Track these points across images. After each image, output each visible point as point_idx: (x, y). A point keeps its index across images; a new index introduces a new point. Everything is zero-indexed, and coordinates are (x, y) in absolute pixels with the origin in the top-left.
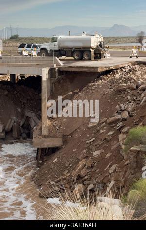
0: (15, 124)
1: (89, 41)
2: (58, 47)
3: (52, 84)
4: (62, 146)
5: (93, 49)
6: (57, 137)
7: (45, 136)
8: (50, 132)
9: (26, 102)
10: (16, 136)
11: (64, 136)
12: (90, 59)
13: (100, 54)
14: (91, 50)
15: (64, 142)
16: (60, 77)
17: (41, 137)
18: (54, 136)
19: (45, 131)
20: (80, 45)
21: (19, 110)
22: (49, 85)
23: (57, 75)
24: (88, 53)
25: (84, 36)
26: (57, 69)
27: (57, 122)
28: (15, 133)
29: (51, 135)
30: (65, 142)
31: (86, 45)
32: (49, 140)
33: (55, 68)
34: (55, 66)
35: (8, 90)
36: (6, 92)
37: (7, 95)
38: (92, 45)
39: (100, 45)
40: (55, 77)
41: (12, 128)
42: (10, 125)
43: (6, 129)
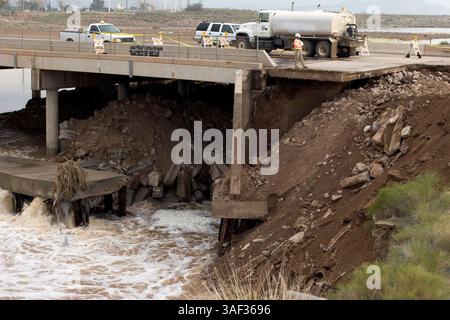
0: (183, 172)
3: (254, 100)
4: (266, 216)
5: (335, 38)
6: (259, 200)
7: (235, 197)
8: (244, 189)
12: (329, 57)
13: (348, 48)
14: (332, 40)
15: (270, 210)
16: (269, 88)
17: (227, 198)
18: (252, 199)
19: (236, 187)
20: (311, 28)
22: (248, 102)
23: (264, 84)
24: (326, 46)
25: (319, 13)
26: (264, 72)
27: (259, 172)
28: (181, 191)
29: (247, 196)
30: (272, 210)
31: (323, 29)
32: (240, 204)
33: (259, 72)
34: (260, 66)
35: (171, 109)
36: (169, 113)
37: (169, 119)
38: (333, 31)
39: (349, 31)
40: (260, 89)
41: (176, 179)
42: (172, 175)
43: (165, 181)
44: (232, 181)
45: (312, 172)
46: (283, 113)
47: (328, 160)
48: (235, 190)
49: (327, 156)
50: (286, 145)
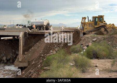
0: (11, 57)
1: (43, 22)
2: (30, 25)
3: (25, 39)
4: (28, 66)
5: (45, 26)
6: (26, 62)
7: (20, 62)
9: (17, 48)
10: (12, 62)
11: (29, 62)
12: (44, 30)
13: (48, 28)
14: (44, 26)
15: (28, 64)
16: (29, 36)
17: (18, 62)
18: (24, 62)
19: (20, 59)
20: (39, 24)
21: (14, 51)
23: (27, 35)
24: (43, 27)
25: (41, 21)
26: (28, 33)
27: (26, 56)
28: (11, 61)
29: (23, 61)
31: (42, 24)
32: (21, 63)
33: (27, 32)
34: (27, 31)
35: (9, 43)
36: (9, 44)
37: (9, 45)
38: (44, 24)
39: (48, 24)
40: (27, 36)
41: (10, 58)
42: (9, 57)
43: (7, 59)
44: (19, 58)
45: (38, 55)
46: (32, 42)
47: (42, 52)
48: (20, 60)
49: (42, 51)
50: (33, 49)
